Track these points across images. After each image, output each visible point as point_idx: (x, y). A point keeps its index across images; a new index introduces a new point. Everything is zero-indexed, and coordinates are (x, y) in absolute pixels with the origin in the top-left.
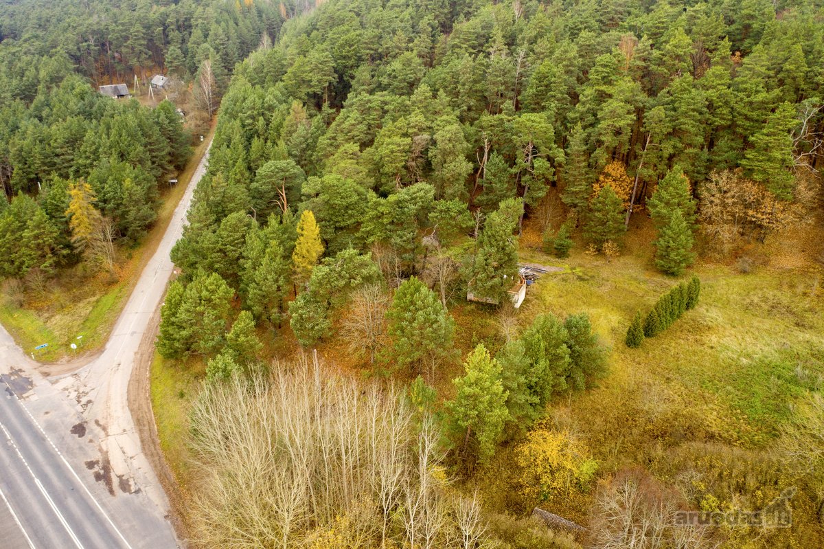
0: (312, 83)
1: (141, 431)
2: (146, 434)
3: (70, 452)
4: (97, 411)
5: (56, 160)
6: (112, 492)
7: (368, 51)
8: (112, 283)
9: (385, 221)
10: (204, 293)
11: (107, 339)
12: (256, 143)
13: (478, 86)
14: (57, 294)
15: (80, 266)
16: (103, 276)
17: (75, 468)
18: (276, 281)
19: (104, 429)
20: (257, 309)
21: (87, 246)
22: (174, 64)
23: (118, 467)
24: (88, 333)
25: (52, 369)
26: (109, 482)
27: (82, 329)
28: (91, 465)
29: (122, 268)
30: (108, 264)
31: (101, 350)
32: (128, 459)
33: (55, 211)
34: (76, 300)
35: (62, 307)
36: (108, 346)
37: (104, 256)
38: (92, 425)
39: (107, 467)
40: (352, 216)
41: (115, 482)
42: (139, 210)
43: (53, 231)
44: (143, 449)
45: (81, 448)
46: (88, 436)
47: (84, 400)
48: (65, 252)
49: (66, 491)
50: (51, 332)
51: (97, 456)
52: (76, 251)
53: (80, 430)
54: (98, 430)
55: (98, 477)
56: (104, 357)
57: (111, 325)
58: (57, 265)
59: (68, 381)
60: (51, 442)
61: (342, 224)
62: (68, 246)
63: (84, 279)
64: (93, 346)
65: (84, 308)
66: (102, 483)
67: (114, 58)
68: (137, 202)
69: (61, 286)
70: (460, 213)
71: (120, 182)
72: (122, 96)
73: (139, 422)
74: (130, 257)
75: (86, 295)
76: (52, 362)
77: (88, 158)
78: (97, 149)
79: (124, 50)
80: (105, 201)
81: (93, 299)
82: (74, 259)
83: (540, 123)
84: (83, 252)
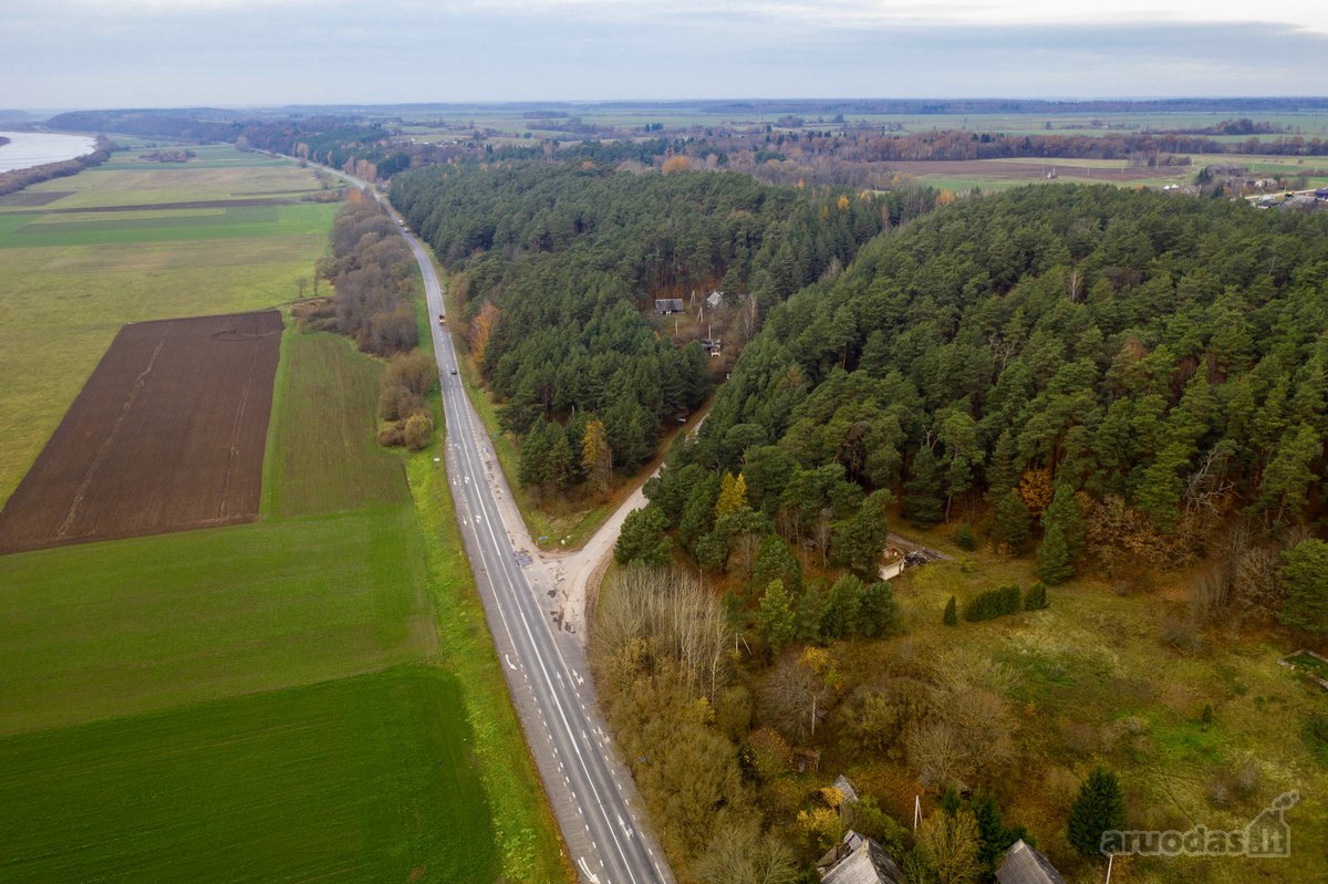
0: (830, 342)
1: (587, 603)
2: (590, 605)
3: (543, 604)
4: (566, 586)
5: (590, 389)
6: (560, 629)
7: (892, 314)
8: (604, 502)
9: (800, 490)
10: (649, 520)
11: (586, 543)
12: (752, 399)
13: (955, 376)
14: (562, 504)
15: (584, 485)
16: (599, 496)
17: (545, 614)
18: (700, 521)
19: (567, 596)
20: (684, 538)
21: (591, 470)
22: (729, 288)
23: (568, 618)
24: (575, 535)
25: (546, 554)
26: (560, 624)
27: (573, 533)
28: (553, 613)
29: (614, 492)
30: (604, 486)
31: (580, 549)
32: (574, 615)
33: (574, 439)
34: (575, 510)
35: (564, 514)
36: (586, 547)
37: (601, 480)
38: (560, 593)
39: (561, 616)
40: (778, 482)
41: (564, 624)
42: (637, 447)
43: (569, 454)
44: (585, 612)
45: (550, 603)
46: (556, 598)
47: (560, 578)
48: (575, 472)
49: (536, 622)
50: (552, 530)
51: (559, 610)
52: (583, 473)
53: (552, 593)
54: (563, 596)
55: (555, 620)
56: (580, 553)
57: (592, 533)
58: (568, 480)
59: (553, 564)
60: (535, 596)
61: (769, 487)
62: (579, 468)
63: (585, 496)
64: (576, 545)
65: (578, 518)
66: (556, 624)
67: (677, 270)
68: (637, 440)
69: (567, 498)
70: (853, 494)
71: (628, 420)
72: (676, 311)
73: (588, 598)
74: (624, 484)
75: (584, 508)
76: (548, 550)
77: (614, 392)
78: (622, 385)
79: (688, 263)
80: (614, 435)
81: (587, 512)
82: (581, 479)
83: (962, 426)
84: (588, 474)
